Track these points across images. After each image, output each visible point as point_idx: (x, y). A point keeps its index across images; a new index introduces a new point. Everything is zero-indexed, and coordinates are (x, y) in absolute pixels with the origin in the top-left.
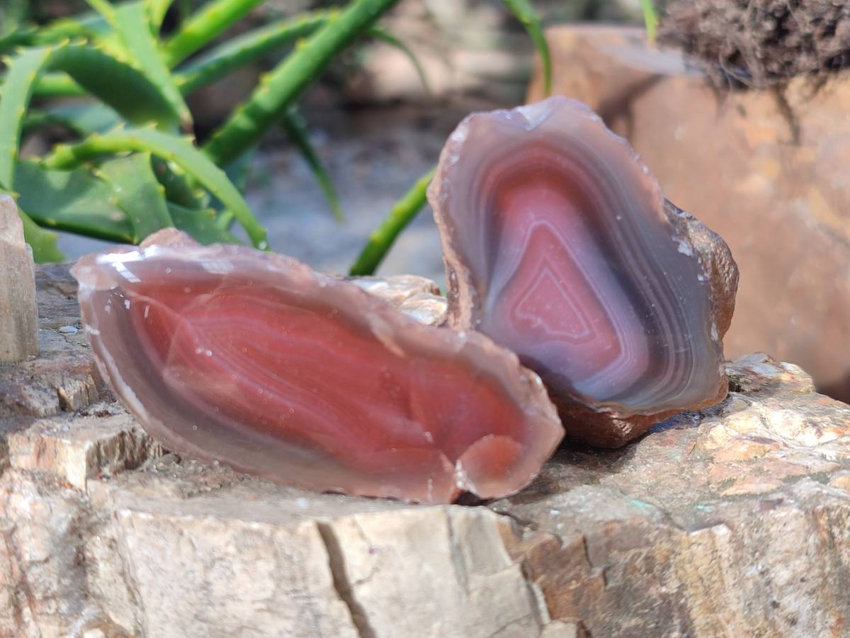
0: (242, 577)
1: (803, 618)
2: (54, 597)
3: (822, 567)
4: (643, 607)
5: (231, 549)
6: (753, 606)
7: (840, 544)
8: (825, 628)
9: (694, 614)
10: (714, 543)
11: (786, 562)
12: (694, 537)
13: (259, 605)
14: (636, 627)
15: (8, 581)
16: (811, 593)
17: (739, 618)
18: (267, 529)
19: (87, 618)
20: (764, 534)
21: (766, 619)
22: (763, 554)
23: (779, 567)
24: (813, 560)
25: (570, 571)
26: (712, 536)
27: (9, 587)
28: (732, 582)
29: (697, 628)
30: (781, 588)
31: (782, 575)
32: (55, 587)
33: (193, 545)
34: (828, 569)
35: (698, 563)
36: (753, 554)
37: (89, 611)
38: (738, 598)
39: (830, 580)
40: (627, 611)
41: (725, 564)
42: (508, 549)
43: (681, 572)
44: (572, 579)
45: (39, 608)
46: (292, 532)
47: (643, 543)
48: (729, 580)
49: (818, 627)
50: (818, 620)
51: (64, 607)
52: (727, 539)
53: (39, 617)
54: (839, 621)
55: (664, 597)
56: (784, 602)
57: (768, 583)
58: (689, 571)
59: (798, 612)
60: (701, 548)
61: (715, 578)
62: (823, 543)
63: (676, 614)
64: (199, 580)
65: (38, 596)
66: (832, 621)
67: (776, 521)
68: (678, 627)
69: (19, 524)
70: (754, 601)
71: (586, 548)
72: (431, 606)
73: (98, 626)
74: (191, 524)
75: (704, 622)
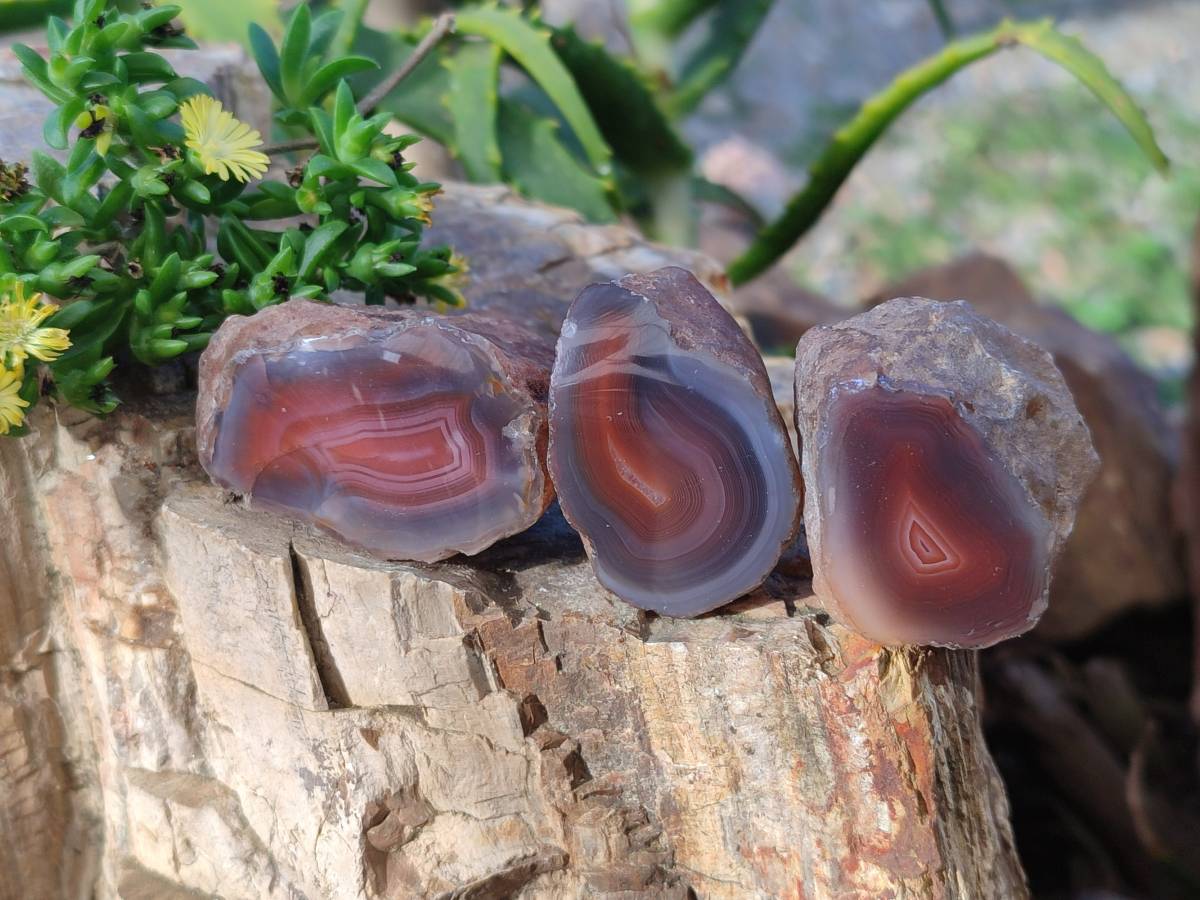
0: (237, 587)
1: (761, 750)
2: (129, 557)
3: (780, 709)
4: (597, 697)
5: (230, 561)
6: (710, 725)
7: (796, 692)
8: (785, 766)
9: (648, 716)
10: (670, 657)
11: (743, 695)
12: (651, 647)
13: (247, 613)
14: (588, 714)
15: (92, 537)
16: (770, 730)
17: (696, 732)
18: (250, 554)
19: (149, 582)
20: (719, 662)
21: (725, 741)
22: (719, 680)
23: (735, 696)
24: (770, 700)
25: (522, 649)
26: (669, 651)
27: (93, 543)
28: (688, 698)
29: (652, 730)
30: (737, 716)
31: (738, 705)
32: (128, 551)
33: (205, 549)
34: (786, 712)
35: (653, 672)
36: (710, 678)
37: (151, 578)
38: (694, 714)
39: (789, 722)
40: (582, 697)
41: (681, 680)
42: (460, 619)
43: (635, 675)
44: (525, 657)
45: (118, 564)
46: (267, 563)
47: (598, 640)
48: (686, 695)
49: (779, 763)
50: (778, 756)
51: (136, 568)
52: (684, 657)
53: (116, 572)
54: (800, 764)
55: (619, 694)
56: (741, 730)
57: (726, 708)
58: (644, 676)
59: (756, 743)
60: (656, 659)
61: (671, 689)
62: (780, 686)
63: (629, 713)
64: (210, 579)
65: (117, 554)
66: (793, 762)
67: (731, 654)
68: (631, 724)
69: (102, 493)
70: (711, 721)
71: (541, 633)
72: (375, 652)
73: (155, 592)
74: (204, 531)
75: (658, 726)
